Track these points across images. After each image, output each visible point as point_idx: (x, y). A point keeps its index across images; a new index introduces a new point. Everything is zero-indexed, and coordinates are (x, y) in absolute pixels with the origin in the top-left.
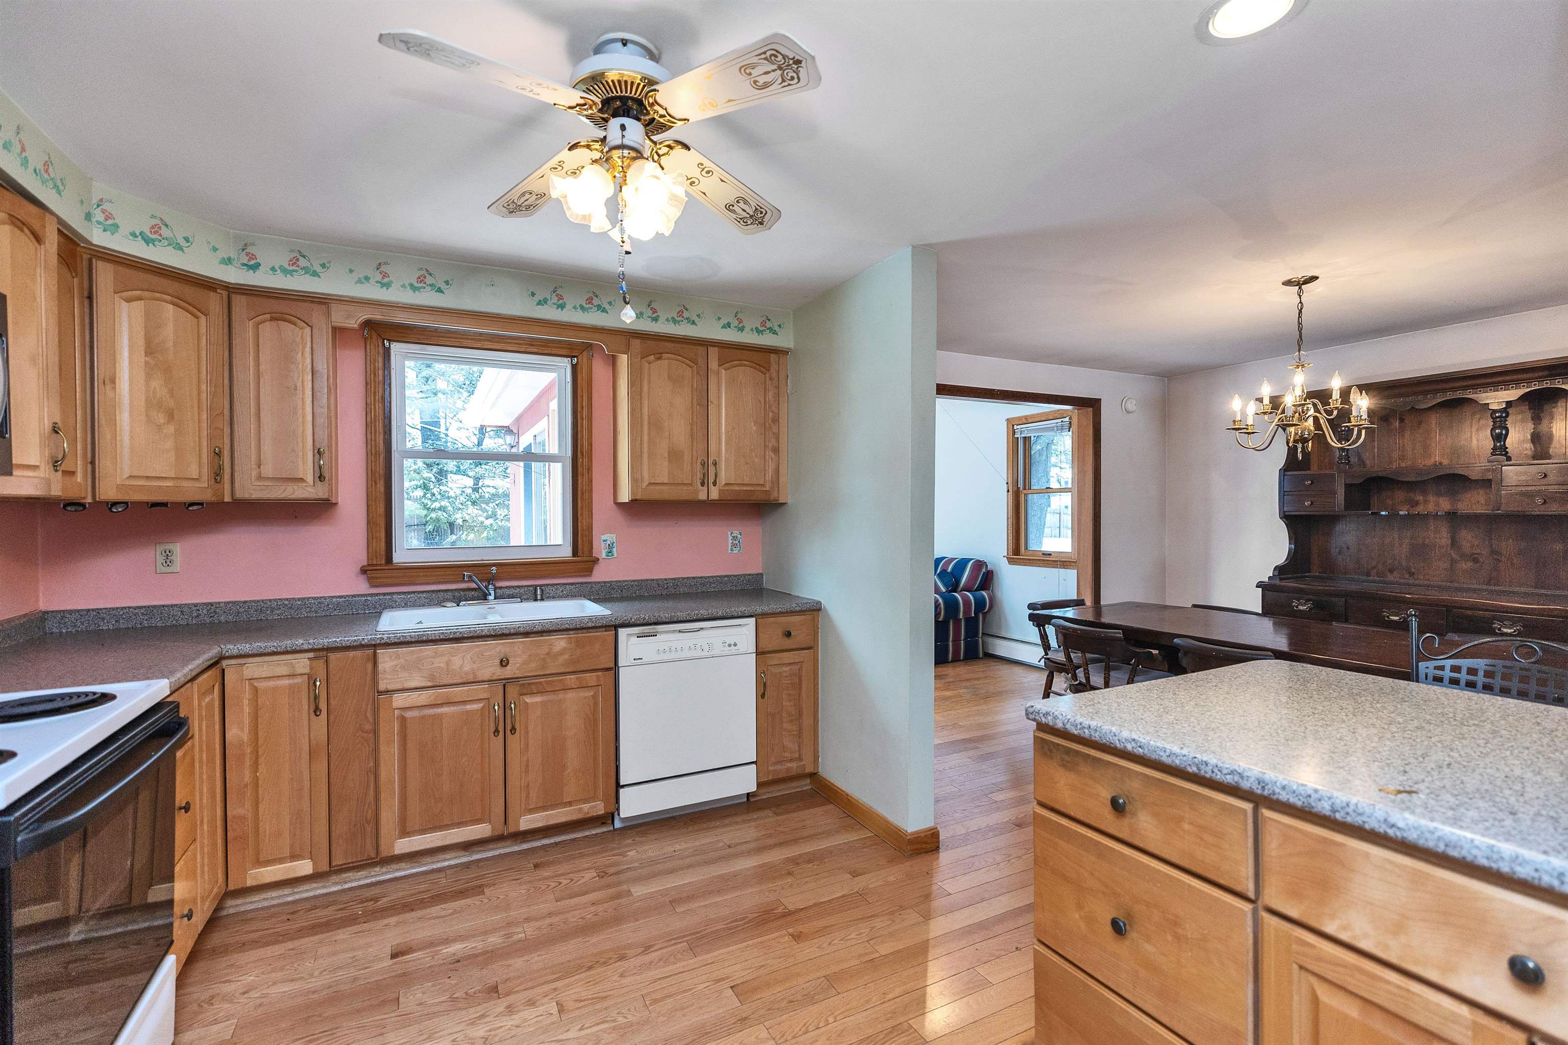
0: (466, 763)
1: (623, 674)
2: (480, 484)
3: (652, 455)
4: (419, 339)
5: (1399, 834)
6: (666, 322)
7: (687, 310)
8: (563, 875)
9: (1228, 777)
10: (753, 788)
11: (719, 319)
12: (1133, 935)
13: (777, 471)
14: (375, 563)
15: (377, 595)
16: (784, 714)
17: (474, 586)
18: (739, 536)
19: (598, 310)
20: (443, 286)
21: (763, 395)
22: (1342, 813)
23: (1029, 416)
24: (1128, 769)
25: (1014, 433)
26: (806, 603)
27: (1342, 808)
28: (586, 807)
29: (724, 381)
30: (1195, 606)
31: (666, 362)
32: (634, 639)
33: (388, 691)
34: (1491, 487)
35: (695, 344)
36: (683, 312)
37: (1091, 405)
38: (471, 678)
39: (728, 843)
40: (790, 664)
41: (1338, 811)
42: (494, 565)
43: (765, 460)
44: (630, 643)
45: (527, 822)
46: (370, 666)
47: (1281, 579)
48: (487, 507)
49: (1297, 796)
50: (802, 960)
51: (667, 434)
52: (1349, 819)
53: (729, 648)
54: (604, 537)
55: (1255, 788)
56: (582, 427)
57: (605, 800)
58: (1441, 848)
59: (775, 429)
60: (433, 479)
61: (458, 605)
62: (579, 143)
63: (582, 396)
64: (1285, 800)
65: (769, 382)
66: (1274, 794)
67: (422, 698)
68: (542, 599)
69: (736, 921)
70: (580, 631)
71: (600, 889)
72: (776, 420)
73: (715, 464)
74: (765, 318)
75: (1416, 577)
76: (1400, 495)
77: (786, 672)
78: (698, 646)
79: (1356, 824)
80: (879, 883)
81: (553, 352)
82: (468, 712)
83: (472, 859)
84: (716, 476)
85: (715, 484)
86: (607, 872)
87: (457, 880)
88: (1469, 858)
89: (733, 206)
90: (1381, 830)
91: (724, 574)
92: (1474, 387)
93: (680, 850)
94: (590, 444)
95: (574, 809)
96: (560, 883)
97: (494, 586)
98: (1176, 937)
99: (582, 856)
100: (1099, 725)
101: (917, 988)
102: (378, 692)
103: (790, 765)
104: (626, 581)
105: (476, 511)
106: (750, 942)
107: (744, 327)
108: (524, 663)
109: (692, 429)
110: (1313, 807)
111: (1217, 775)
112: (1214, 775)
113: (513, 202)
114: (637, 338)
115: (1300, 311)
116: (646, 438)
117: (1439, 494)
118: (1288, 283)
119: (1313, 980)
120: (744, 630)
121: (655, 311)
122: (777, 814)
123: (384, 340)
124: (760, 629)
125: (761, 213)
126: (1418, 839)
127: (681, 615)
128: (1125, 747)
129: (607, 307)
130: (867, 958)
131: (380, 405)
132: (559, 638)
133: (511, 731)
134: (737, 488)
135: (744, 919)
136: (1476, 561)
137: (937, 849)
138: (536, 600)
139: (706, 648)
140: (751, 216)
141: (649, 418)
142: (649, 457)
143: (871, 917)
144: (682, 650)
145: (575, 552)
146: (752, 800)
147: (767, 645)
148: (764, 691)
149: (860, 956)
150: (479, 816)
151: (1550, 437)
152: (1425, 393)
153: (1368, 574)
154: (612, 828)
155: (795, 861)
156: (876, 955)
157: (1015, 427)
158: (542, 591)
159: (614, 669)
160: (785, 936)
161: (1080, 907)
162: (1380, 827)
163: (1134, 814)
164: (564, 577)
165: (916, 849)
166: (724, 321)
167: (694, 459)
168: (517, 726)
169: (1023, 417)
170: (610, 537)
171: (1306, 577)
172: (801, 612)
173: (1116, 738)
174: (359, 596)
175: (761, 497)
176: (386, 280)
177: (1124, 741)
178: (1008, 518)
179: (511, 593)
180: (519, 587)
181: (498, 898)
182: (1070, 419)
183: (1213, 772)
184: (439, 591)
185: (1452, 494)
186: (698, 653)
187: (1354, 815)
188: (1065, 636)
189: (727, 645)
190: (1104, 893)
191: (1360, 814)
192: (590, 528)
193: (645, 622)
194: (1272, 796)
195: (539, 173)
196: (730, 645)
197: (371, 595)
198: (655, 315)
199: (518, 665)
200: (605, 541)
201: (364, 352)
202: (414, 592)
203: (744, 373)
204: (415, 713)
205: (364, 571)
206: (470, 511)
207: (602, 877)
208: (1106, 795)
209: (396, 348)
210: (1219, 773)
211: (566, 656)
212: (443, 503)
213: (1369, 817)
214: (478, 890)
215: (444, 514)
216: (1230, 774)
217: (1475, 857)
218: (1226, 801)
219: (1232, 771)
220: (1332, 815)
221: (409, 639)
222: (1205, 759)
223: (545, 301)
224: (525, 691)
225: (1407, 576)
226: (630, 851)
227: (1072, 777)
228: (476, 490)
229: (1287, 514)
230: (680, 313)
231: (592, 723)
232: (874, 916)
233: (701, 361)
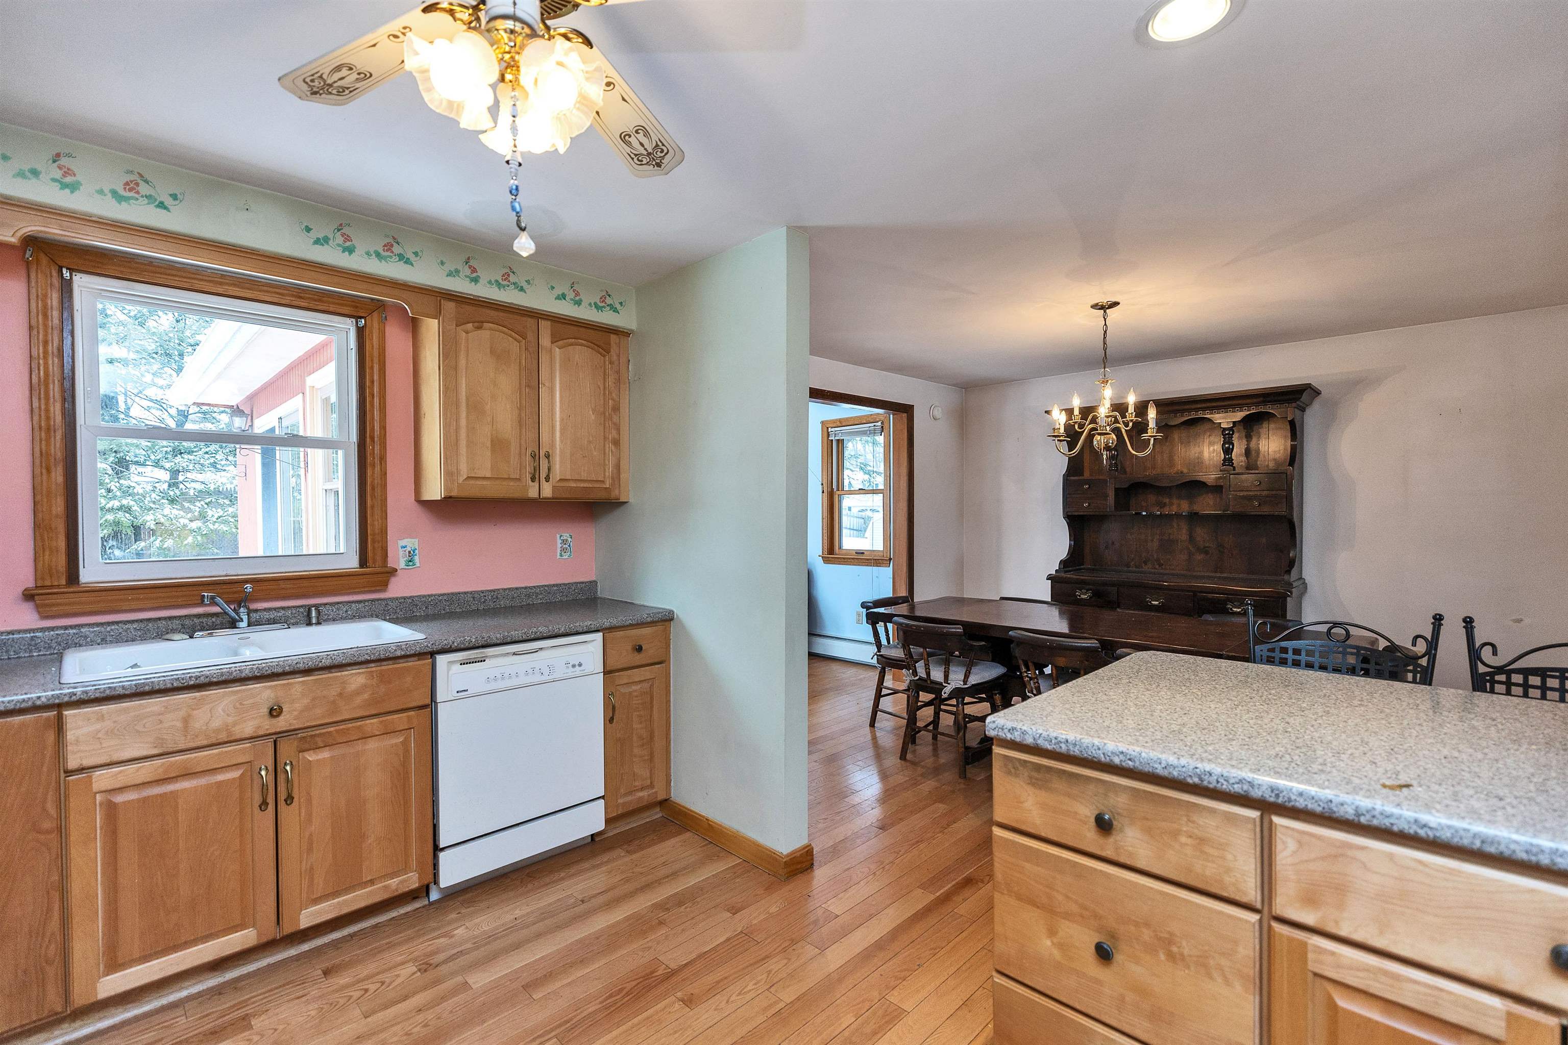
0: (217, 853)
1: (444, 713)
2: (181, 478)
3: (470, 444)
4: (122, 272)
5: (1431, 834)
6: (488, 285)
7: (513, 273)
8: (368, 978)
9: (1236, 786)
10: (600, 826)
11: (553, 288)
12: (1118, 958)
13: (618, 467)
14: (48, 583)
15: (52, 629)
16: (635, 738)
17: (216, 609)
18: (569, 539)
19: (400, 260)
20: (168, 201)
21: (602, 381)
22: (1368, 817)
23: (843, 419)
24: (1114, 783)
25: (828, 435)
26: (659, 613)
27: (1368, 811)
28: (393, 882)
29: (558, 361)
30: (1003, 598)
31: (488, 332)
32: (457, 668)
33: (83, 769)
34: (1222, 492)
35: (524, 315)
36: (509, 275)
37: (904, 410)
38: (223, 737)
39: (580, 897)
40: (641, 682)
41: (1364, 815)
42: (246, 581)
43: (605, 454)
44: (451, 673)
45: (308, 917)
46: (51, 737)
47: (1066, 572)
48: (192, 507)
49: (1316, 802)
50: (701, 1030)
51: (489, 419)
52: (1375, 822)
53: (573, 670)
54: (402, 543)
55: (1267, 796)
56: (372, 405)
57: (421, 871)
58: (1477, 844)
59: (615, 419)
60: (110, 472)
61: (191, 637)
62: (437, 4)
63: (372, 368)
64: (1304, 806)
65: (608, 366)
66: (1290, 800)
67: (146, 770)
68: (318, 623)
69: (611, 996)
70: (385, 663)
71: (425, 988)
72: (616, 409)
73: (548, 456)
74: (604, 293)
75: (1163, 567)
76: (1152, 498)
77: (635, 691)
78: (537, 670)
79: (1384, 827)
80: (762, 917)
81: (331, 309)
82: (219, 784)
83: (226, 979)
84: (549, 469)
85: (547, 479)
86: (432, 962)
87: (207, 1015)
88: (1507, 853)
89: (630, 136)
90: (1412, 831)
91: (552, 583)
92: (1212, 409)
93: (523, 916)
94: (383, 428)
95: (378, 888)
96: (366, 990)
97: (248, 609)
98: (1171, 957)
99: (391, 946)
100: (1078, 739)
101: (834, 1035)
102: (66, 772)
103: (641, 794)
104: (432, 595)
105: (175, 512)
106: (636, 1020)
107: (581, 300)
108: (307, 708)
109: (520, 415)
110: (1335, 812)
111: (1222, 785)
112: (1219, 785)
113: (321, 77)
114: (450, 300)
115: (1105, 332)
116: (463, 422)
117: (1179, 497)
118: (1095, 306)
119: (1330, 988)
120: (590, 647)
121: (474, 270)
122: (629, 852)
123: (61, 268)
124: (608, 646)
125: (662, 151)
126: (1452, 838)
127: (516, 634)
128: (1111, 760)
129: (412, 258)
130: (773, 1011)
131: (56, 360)
132: (356, 674)
133: (286, 800)
134: (573, 485)
135: (621, 990)
136: (1207, 553)
137: (811, 866)
138: (309, 624)
139: (546, 671)
140: (649, 154)
141: (467, 399)
142: (468, 446)
143: (763, 959)
144: (517, 676)
145: (363, 562)
146: (597, 839)
147: (613, 664)
148: (613, 715)
149: (765, 1009)
150: (238, 922)
151: (1258, 451)
152: (1175, 412)
153: (1128, 566)
154: (426, 902)
155: (663, 906)
156: (782, 1005)
157: (830, 430)
158: (319, 613)
159: (430, 706)
160: (674, 1003)
161: (1052, 933)
162: (1410, 828)
163: (1121, 830)
164: (348, 594)
165: (792, 871)
166: (558, 291)
167: (523, 451)
168: (295, 794)
169: (837, 420)
170: (411, 543)
171: (1080, 569)
172: (653, 623)
173: (1100, 752)
174: (19, 632)
175: (602, 495)
176: (69, 179)
177: (1109, 754)
178: (823, 519)
179: (272, 617)
180: (283, 608)
181: (276, 1030)
182: (882, 423)
183: (1218, 782)
184: (160, 619)
185: (1191, 498)
186: (537, 678)
187: (1380, 817)
188: (905, 633)
189: (570, 665)
190: (1082, 916)
191: (1387, 817)
192: (384, 531)
193: (471, 645)
194: (1287, 804)
195: (370, 38)
196: (574, 666)
197: (42, 630)
198: (474, 275)
199: (295, 713)
200: (403, 547)
201: (26, 280)
202: (117, 623)
203: (581, 354)
204: (132, 796)
205: (28, 596)
206: (167, 511)
207: (425, 971)
208: (1088, 812)
209: (82, 283)
210: (1225, 783)
211: (366, 696)
212: (125, 502)
213: (1397, 819)
214: (243, 1023)
215: (127, 515)
216: (1238, 783)
217: (1514, 851)
218: (1230, 810)
219: (1240, 780)
220: (1356, 819)
221: (121, 692)
222: (1207, 769)
223: (326, 240)
224: (307, 746)
225: (1157, 566)
226: (456, 929)
227: (1043, 795)
228: (173, 484)
229: (1070, 514)
230: (506, 276)
231: (400, 777)
232: (767, 957)
233: (531, 336)
